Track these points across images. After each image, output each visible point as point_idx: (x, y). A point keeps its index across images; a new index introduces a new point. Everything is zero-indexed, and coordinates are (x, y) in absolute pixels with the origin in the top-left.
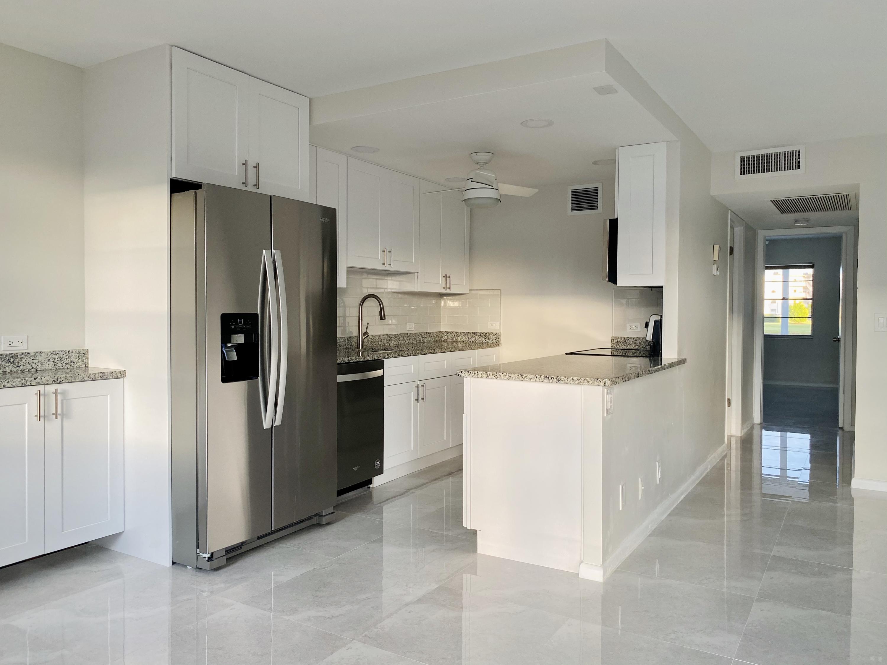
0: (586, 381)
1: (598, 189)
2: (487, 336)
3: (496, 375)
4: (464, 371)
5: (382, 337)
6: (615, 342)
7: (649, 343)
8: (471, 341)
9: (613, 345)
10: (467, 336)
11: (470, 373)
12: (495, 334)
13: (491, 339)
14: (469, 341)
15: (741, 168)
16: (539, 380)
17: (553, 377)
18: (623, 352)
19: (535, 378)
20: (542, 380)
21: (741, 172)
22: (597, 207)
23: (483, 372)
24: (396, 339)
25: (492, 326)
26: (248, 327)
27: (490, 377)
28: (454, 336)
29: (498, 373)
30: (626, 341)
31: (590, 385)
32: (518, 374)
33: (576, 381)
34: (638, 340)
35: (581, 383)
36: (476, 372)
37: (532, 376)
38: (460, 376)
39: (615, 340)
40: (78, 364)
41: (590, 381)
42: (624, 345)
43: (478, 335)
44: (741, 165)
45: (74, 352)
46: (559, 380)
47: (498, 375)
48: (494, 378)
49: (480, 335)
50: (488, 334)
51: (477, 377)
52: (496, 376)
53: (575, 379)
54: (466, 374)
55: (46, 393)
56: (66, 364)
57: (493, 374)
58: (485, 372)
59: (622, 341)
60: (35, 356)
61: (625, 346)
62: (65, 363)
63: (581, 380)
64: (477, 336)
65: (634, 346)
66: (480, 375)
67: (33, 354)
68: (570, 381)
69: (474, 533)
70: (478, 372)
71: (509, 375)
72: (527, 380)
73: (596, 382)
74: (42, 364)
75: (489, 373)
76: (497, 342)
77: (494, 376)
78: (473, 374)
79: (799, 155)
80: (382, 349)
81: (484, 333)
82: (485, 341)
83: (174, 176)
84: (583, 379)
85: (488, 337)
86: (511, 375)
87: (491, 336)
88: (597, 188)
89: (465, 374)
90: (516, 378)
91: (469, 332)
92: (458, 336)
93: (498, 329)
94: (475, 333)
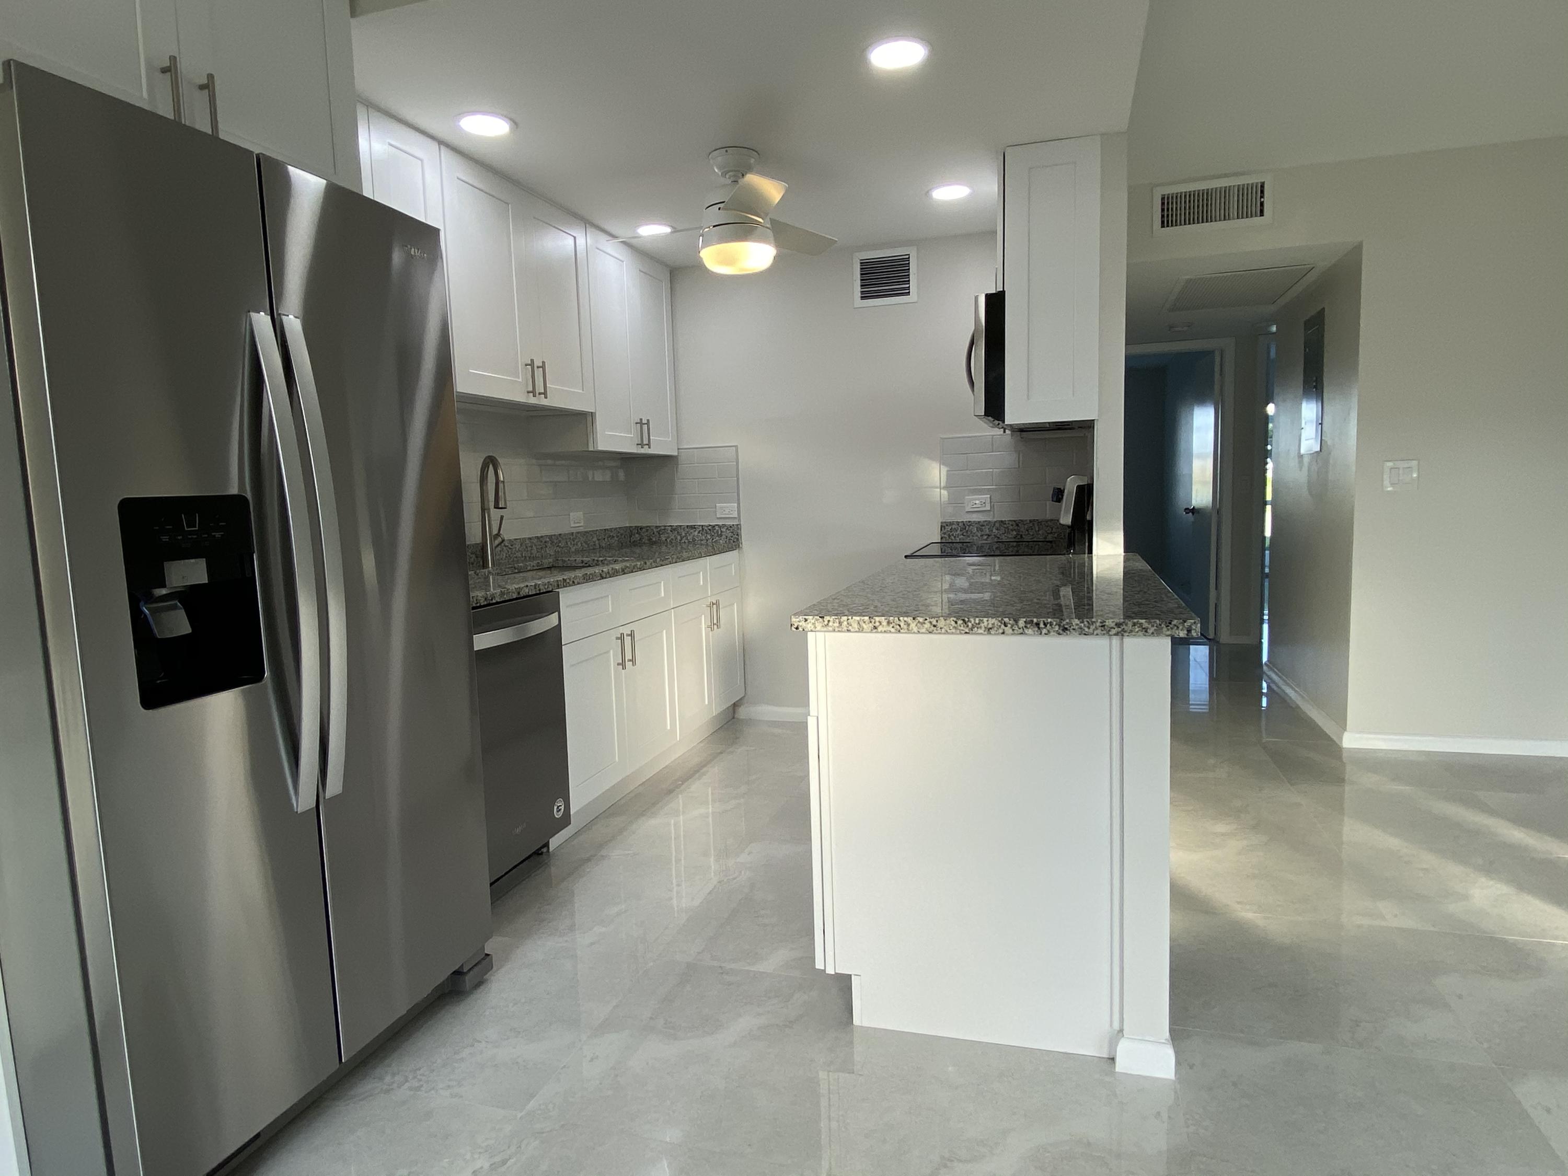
0: (1138, 627)
1: (909, 258)
2: (715, 531)
3: (898, 623)
4: (811, 617)
5: (527, 542)
6: (946, 530)
7: (1006, 530)
8: (686, 541)
9: (943, 535)
10: (678, 532)
11: (829, 621)
12: (731, 527)
13: (724, 537)
14: (681, 542)
15: (1163, 216)
16: (1011, 630)
17: (1049, 620)
18: (961, 548)
19: (1003, 626)
20: (1021, 631)
21: (1163, 222)
22: (908, 291)
23: (862, 618)
24: (553, 545)
25: (724, 513)
26: (218, 535)
27: (880, 629)
28: (652, 533)
29: (901, 618)
30: (965, 529)
31: (1150, 636)
32: (955, 619)
33: (1112, 628)
34: (987, 525)
35: (1125, 632)
36: (845, 618)
37: (992, 621)
38: (800, 629)
39: (946, 527)
41: (1150, 626)
42: (963, 535)
43: (698, 530)
44: (1163, 210)
46: (1066, 629)
47: (902, 624)
48: (893, 630)
49: (703, 529)
50: (717, 528)
51: (848, 630)
52: (898, 627)
53: (1109, 623)
54: (817, 624)
57: (889, 623)
58: (866, 618)
59: (959, 528)
61: (964, 537)
63: (1126, 625)
64: (697, 532)
65: (979, 536)
66: (856, 626)
68: (1096, 628)
69: (844, 983)
70: (848, 619)
71: (931, 623)
72: (980, 631)
73: (1165, 629)
75: (877, 619)
76: (735, 540)
77: (891, 626)
78: (837, 625)
79: (1262, 192)
80: (532, 565)
81: (710, 525)
82: (713, 539)
84: (1130, 624)
85: (717, 532)
86: (937, 621)
87: (724, 530)
88: (907, 257)
89: (813, 624)
90: (951, 628)
91: (680, 526)
92: (661, 533)
93: (736, 518)
94: (693, 527)
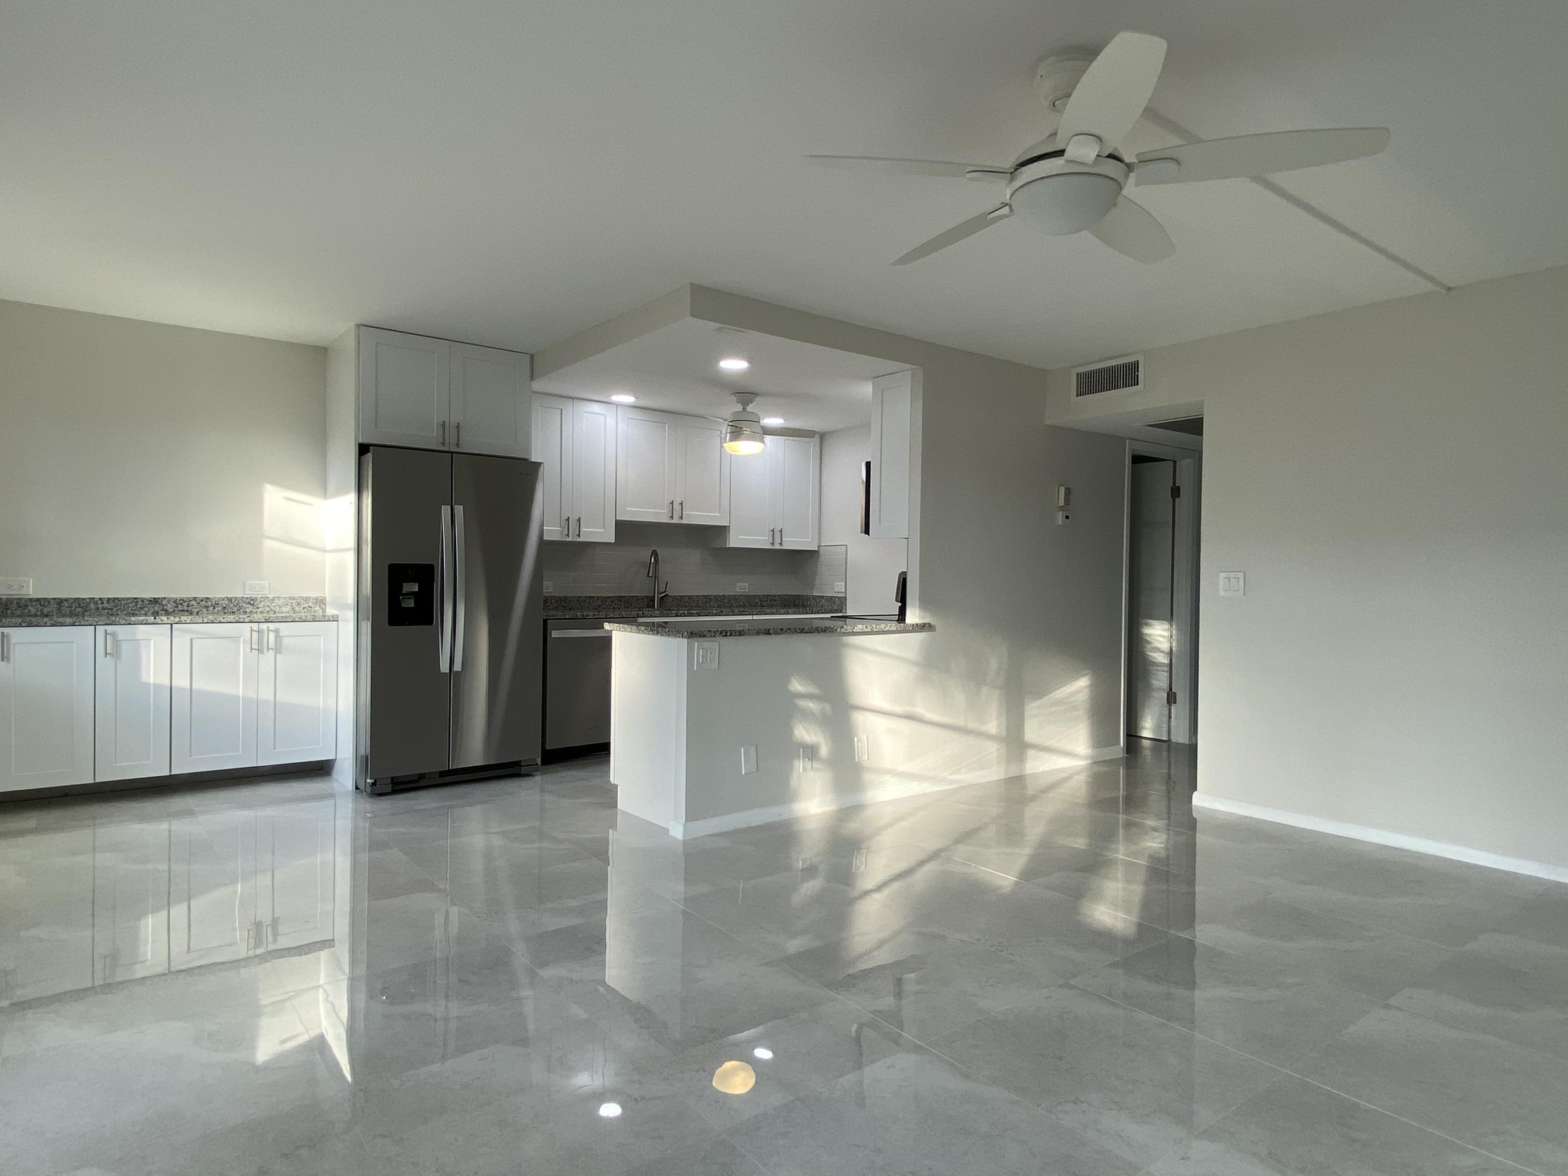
2: (832, 600)
8: (819, 606)
10: (815, 600)
12: (840, 598)
14: (817, 606)
15: (1077, 389)
21: (1077, 394)
25: (838, 590)
28: (804, 599)
40: (315, 609)
43: (825, 599)
45: (312, 598)
49: (827, 599)
50: (833, 598)
55: (260, 630)
56: (304, 608)
60: (273, 599)
62: (302, 607)
67: (271, 599)
74: (280, 607)
79: (1137, 367)
81: (831, 596)
82: (831, 606)
83: (360, 441)
85: (834, 601)
87: (836, 600)
91: (817, 596)
92: (808, 600)
93: (843, 592)
94: (822, 597)
